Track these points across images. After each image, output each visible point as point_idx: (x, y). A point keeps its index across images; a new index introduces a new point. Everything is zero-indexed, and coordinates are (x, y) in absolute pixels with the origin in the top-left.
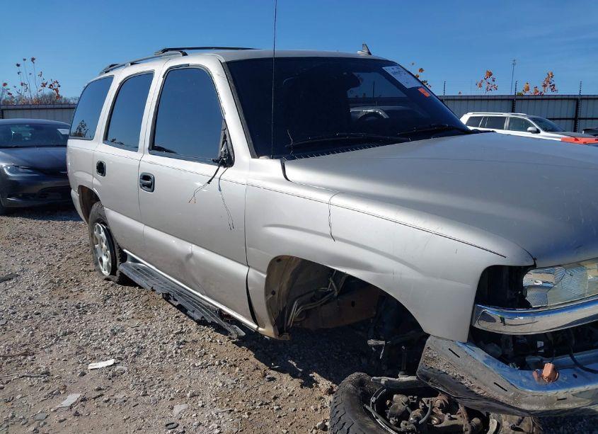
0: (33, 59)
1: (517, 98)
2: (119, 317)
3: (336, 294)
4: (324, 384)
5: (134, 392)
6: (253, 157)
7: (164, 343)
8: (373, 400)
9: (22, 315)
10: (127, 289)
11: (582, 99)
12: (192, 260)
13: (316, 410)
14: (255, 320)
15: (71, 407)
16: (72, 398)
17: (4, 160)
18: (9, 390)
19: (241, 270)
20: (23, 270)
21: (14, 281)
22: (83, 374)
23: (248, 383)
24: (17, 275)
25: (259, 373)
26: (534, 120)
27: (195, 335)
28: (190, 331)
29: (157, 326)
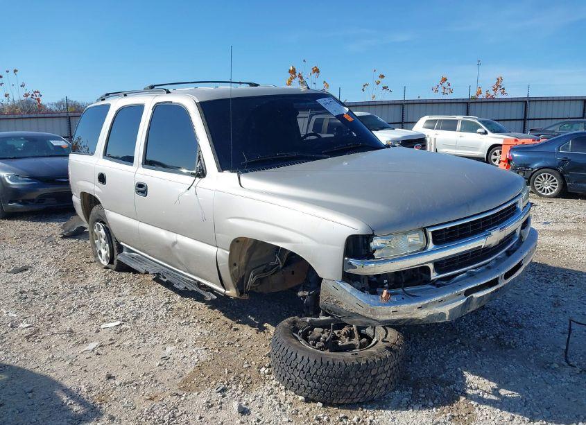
0: (15, 71)
1: (471, 101)
2: (120, 294)
3: (281, 266)
4: (272, 329)
5: (136, 341)
6: (219, 171)
7: (156, 310)
8: (300, 331)
9: (43, 295)
10: (123, 275)
11: (529, 101)
12: (177, 246)
13: (266, 346)
14: (223, 285)
15: (93, 351)
16: (92, 346)
17: (5, 170)
18: (45, 342)
19: (212, 250)
20: (35, 263)
21: (29, 271)
22: (98, 331)
23: (219, 332)
24: (31, 267)
25: (227, 326)
26: (483, 122)
27: (180, 304)
28: (176, 302)
29: (150, 300)
